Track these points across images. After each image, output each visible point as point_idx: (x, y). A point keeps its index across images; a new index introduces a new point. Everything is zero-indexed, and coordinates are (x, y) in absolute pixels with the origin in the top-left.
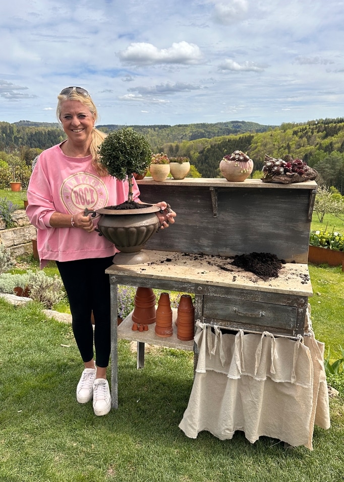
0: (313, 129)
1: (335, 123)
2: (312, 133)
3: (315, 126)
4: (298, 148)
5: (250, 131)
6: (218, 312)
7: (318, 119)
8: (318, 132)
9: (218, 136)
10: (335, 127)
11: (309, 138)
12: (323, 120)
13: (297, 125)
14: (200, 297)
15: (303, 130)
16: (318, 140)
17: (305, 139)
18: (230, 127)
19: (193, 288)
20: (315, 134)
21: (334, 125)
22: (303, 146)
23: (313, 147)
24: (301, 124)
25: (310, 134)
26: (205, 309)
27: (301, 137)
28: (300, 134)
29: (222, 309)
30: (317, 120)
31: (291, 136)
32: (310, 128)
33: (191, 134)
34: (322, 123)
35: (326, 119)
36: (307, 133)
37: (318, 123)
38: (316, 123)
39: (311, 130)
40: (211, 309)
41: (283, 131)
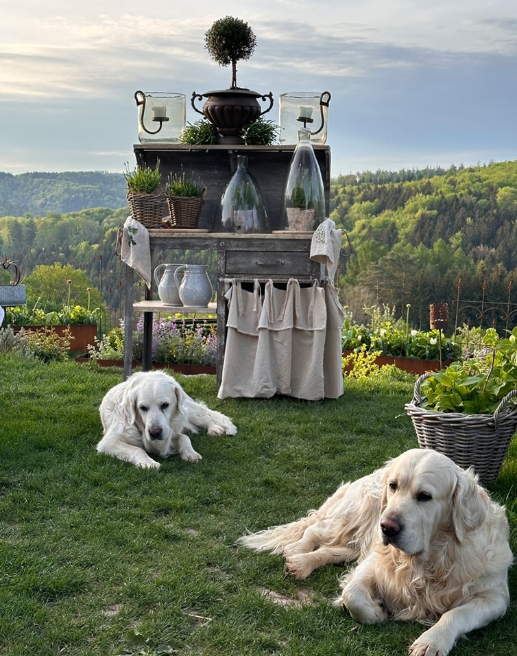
0: (350, 194)
1: (398, 181)
3: (355, 188)
6: (240, 266)
7: (361, 172)
8: (363, 200)
10: (399, 190)
12: (372, 175)
14: (223, 253)
19: (215, 244)
21: (396, 185)
26: (227, 265)
29: (244, 263)
30: (359, 174)
32: (344, 192)
34: (371, 181)
35: (378, 173)
37: (362, 181)
38: (358, 180)
40: (234, 264)
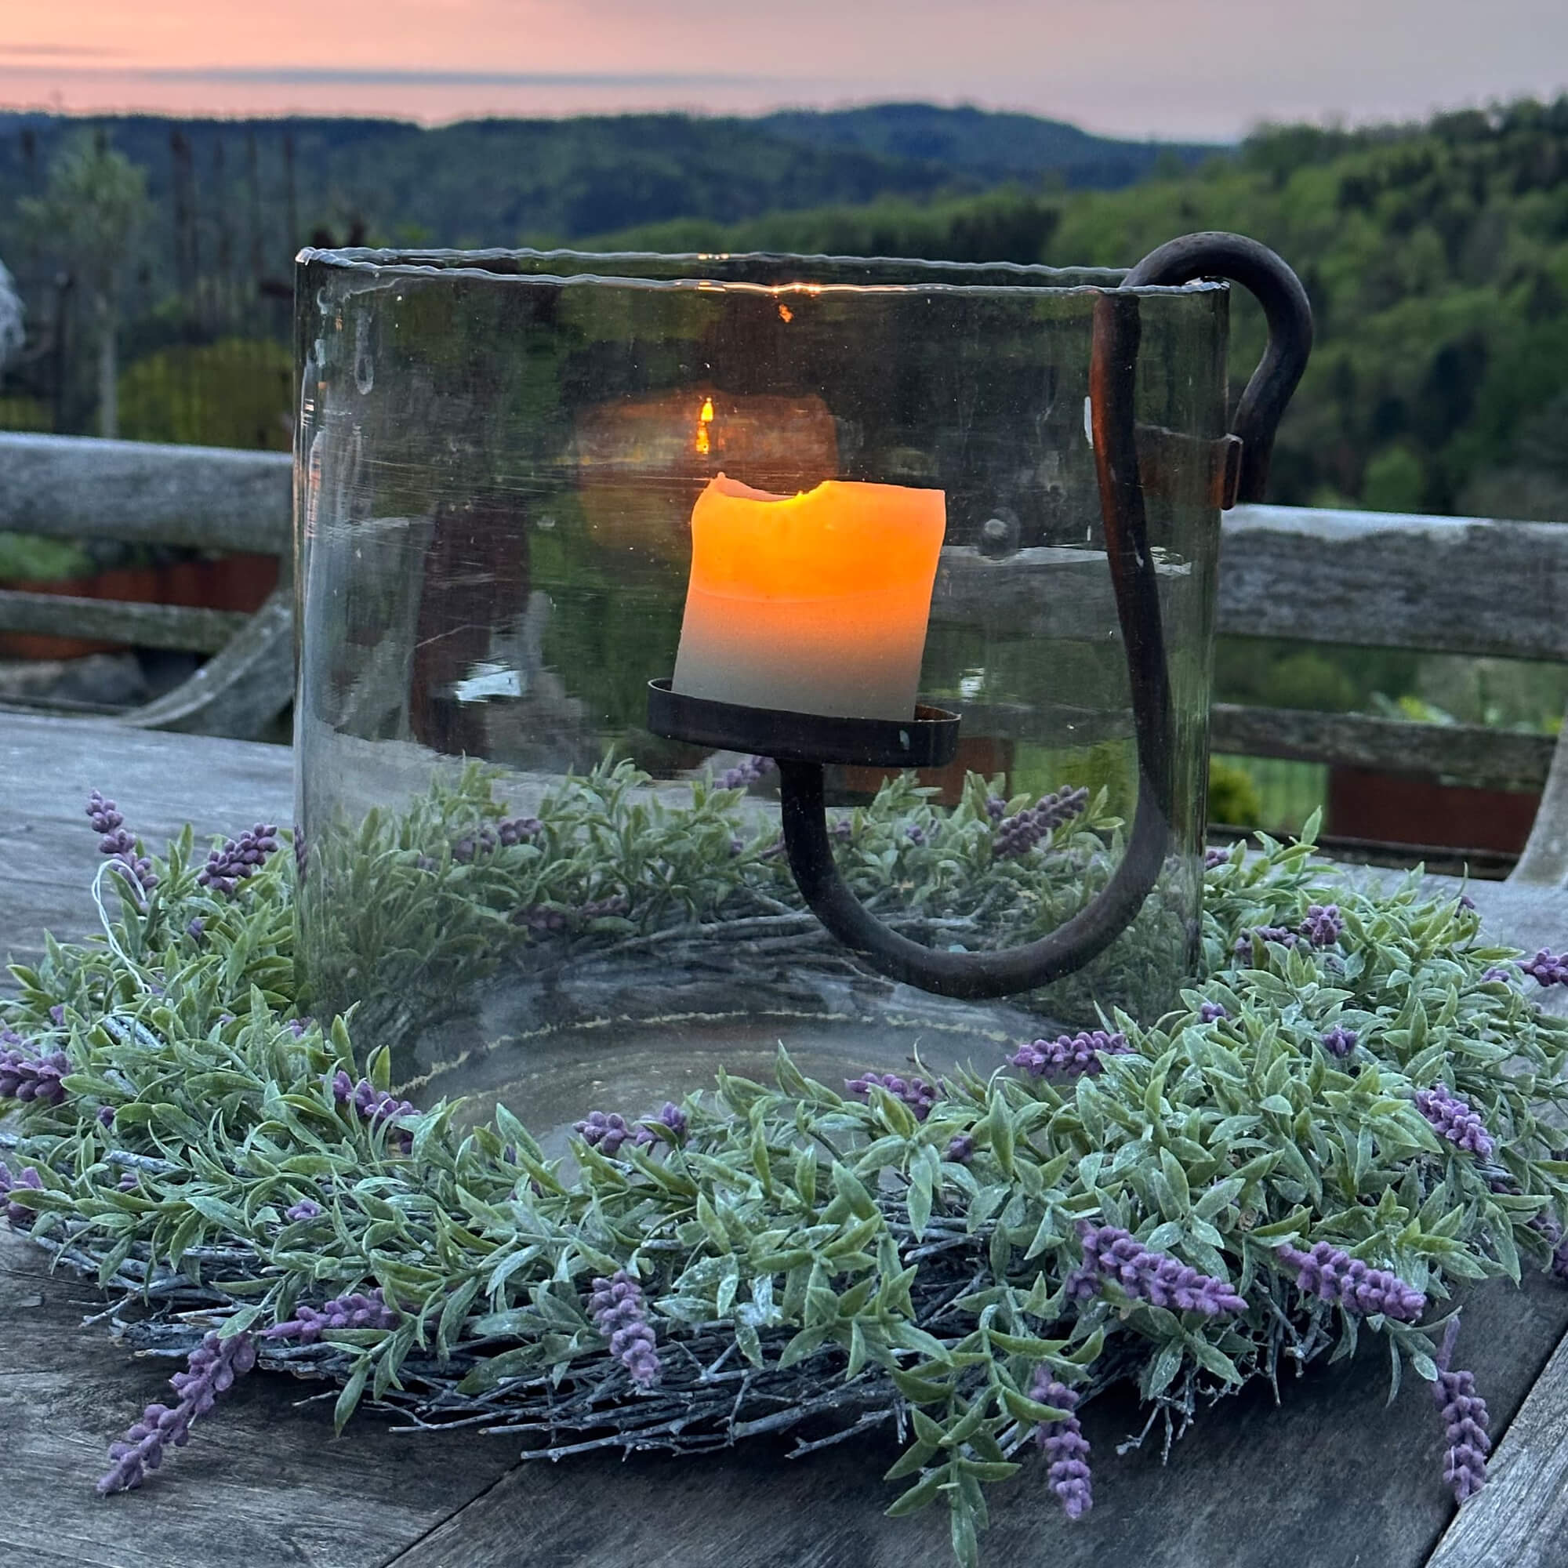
0: (1480, 170)
2: (1479, 194)
4: (1383, 306)
5: (1024, 175)
8: (1521, 187)
9: (790, 205)
11: (1456, 232)
13: (1362, 141)
15: (1408, 174)
16: (1522, 249)
17: (1426, 239)
18: (875, 145)
20: (1499, 201)
22: (1421, 290)
23: (1488, 295)
24: (1386, 136)
25: (1460, 201)
27: (1401, 225)
28: (1390, 201)
31: (1326, 218)
32: (1456, 163)
33: (579, 190)
34: (1539, 127)
36: (1438, 194)
37: (1511, 127)
38: (1494, 124)
39: (1465, 178)
41: (1265, 178)
